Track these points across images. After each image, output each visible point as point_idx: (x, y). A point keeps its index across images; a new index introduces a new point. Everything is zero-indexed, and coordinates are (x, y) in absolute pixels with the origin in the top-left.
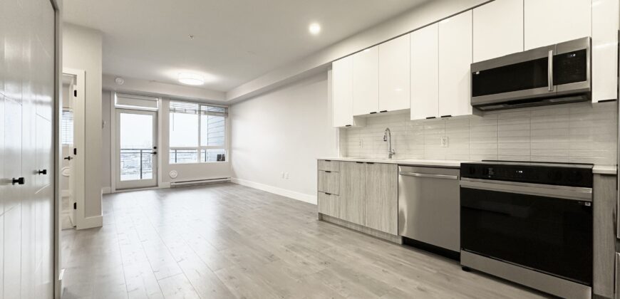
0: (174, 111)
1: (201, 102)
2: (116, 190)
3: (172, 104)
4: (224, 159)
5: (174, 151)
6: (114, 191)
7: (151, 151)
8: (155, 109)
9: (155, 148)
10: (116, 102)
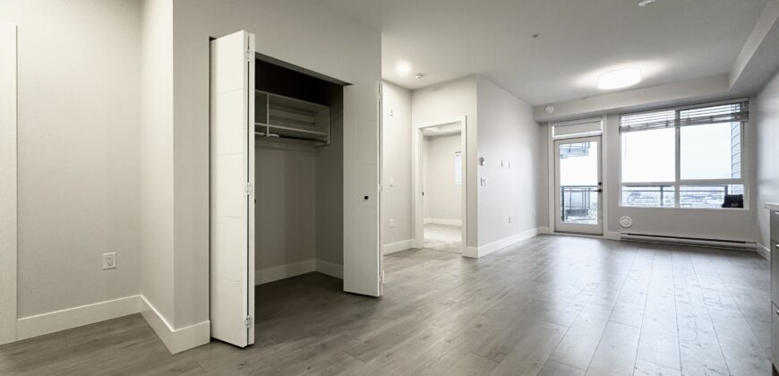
0: (629, 129)
1: (679, 106)
2: (555, 231)
3: (626, 121)
4: (741, 205)
5: (659, 188)
6: (552, 232)
7: (596, 189)
8: (598, 132)
9: (600, 184)
10: (553, 133)
